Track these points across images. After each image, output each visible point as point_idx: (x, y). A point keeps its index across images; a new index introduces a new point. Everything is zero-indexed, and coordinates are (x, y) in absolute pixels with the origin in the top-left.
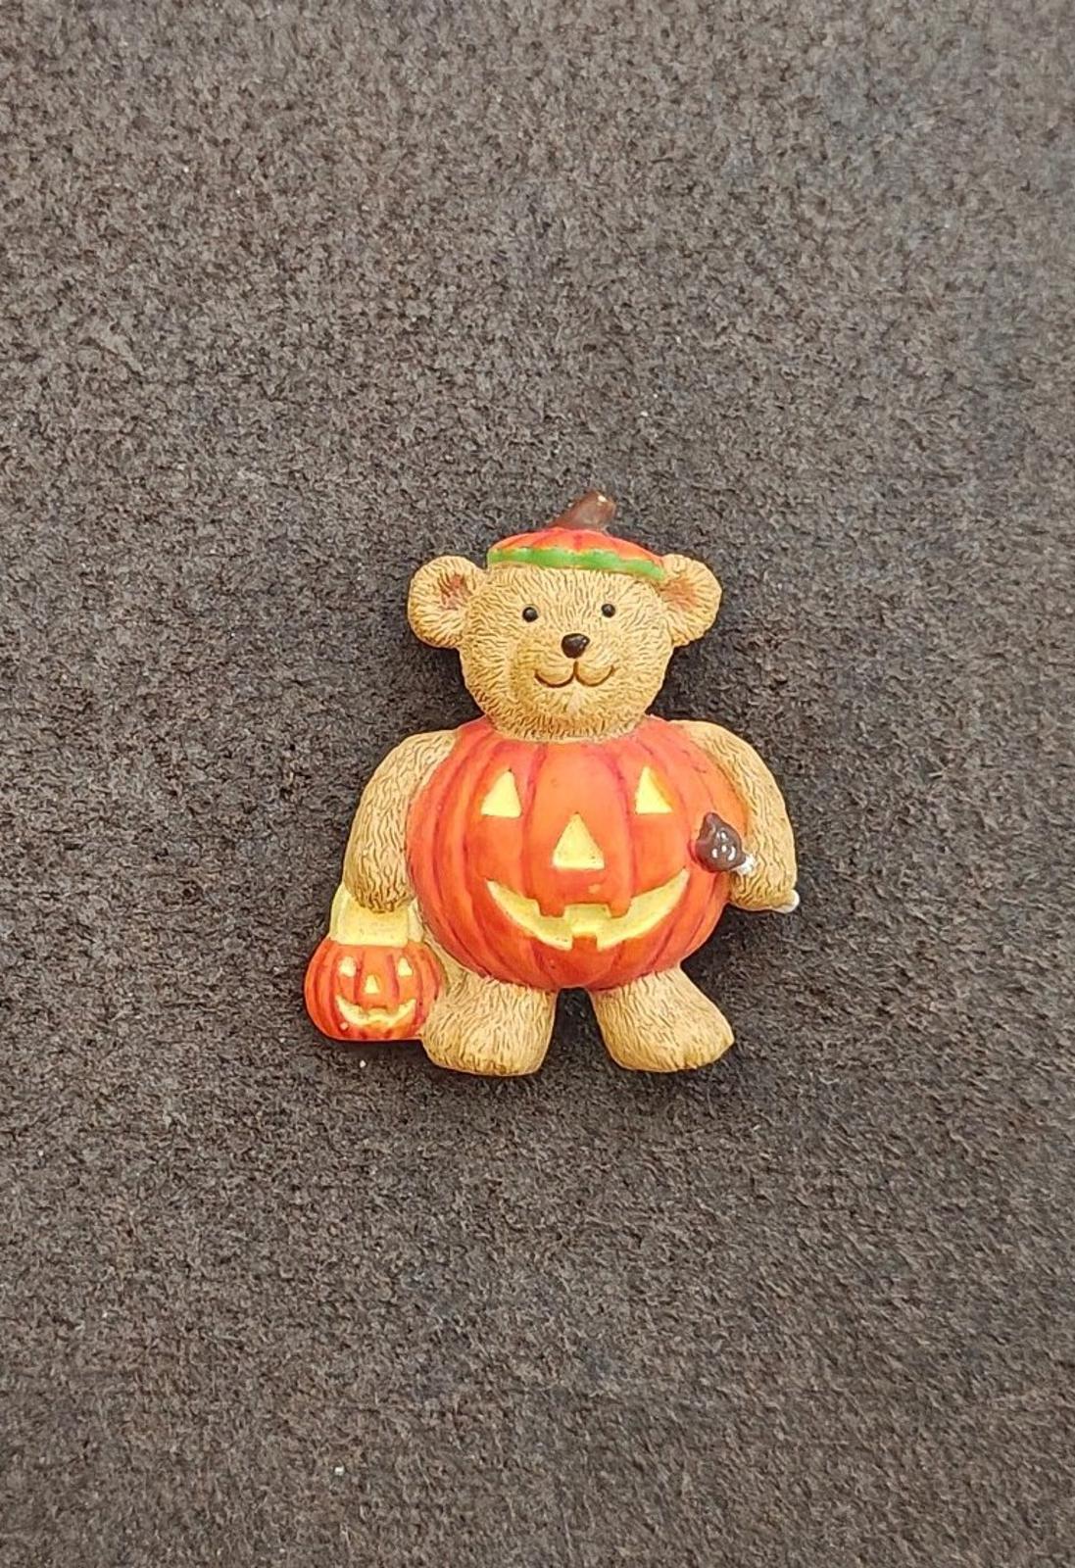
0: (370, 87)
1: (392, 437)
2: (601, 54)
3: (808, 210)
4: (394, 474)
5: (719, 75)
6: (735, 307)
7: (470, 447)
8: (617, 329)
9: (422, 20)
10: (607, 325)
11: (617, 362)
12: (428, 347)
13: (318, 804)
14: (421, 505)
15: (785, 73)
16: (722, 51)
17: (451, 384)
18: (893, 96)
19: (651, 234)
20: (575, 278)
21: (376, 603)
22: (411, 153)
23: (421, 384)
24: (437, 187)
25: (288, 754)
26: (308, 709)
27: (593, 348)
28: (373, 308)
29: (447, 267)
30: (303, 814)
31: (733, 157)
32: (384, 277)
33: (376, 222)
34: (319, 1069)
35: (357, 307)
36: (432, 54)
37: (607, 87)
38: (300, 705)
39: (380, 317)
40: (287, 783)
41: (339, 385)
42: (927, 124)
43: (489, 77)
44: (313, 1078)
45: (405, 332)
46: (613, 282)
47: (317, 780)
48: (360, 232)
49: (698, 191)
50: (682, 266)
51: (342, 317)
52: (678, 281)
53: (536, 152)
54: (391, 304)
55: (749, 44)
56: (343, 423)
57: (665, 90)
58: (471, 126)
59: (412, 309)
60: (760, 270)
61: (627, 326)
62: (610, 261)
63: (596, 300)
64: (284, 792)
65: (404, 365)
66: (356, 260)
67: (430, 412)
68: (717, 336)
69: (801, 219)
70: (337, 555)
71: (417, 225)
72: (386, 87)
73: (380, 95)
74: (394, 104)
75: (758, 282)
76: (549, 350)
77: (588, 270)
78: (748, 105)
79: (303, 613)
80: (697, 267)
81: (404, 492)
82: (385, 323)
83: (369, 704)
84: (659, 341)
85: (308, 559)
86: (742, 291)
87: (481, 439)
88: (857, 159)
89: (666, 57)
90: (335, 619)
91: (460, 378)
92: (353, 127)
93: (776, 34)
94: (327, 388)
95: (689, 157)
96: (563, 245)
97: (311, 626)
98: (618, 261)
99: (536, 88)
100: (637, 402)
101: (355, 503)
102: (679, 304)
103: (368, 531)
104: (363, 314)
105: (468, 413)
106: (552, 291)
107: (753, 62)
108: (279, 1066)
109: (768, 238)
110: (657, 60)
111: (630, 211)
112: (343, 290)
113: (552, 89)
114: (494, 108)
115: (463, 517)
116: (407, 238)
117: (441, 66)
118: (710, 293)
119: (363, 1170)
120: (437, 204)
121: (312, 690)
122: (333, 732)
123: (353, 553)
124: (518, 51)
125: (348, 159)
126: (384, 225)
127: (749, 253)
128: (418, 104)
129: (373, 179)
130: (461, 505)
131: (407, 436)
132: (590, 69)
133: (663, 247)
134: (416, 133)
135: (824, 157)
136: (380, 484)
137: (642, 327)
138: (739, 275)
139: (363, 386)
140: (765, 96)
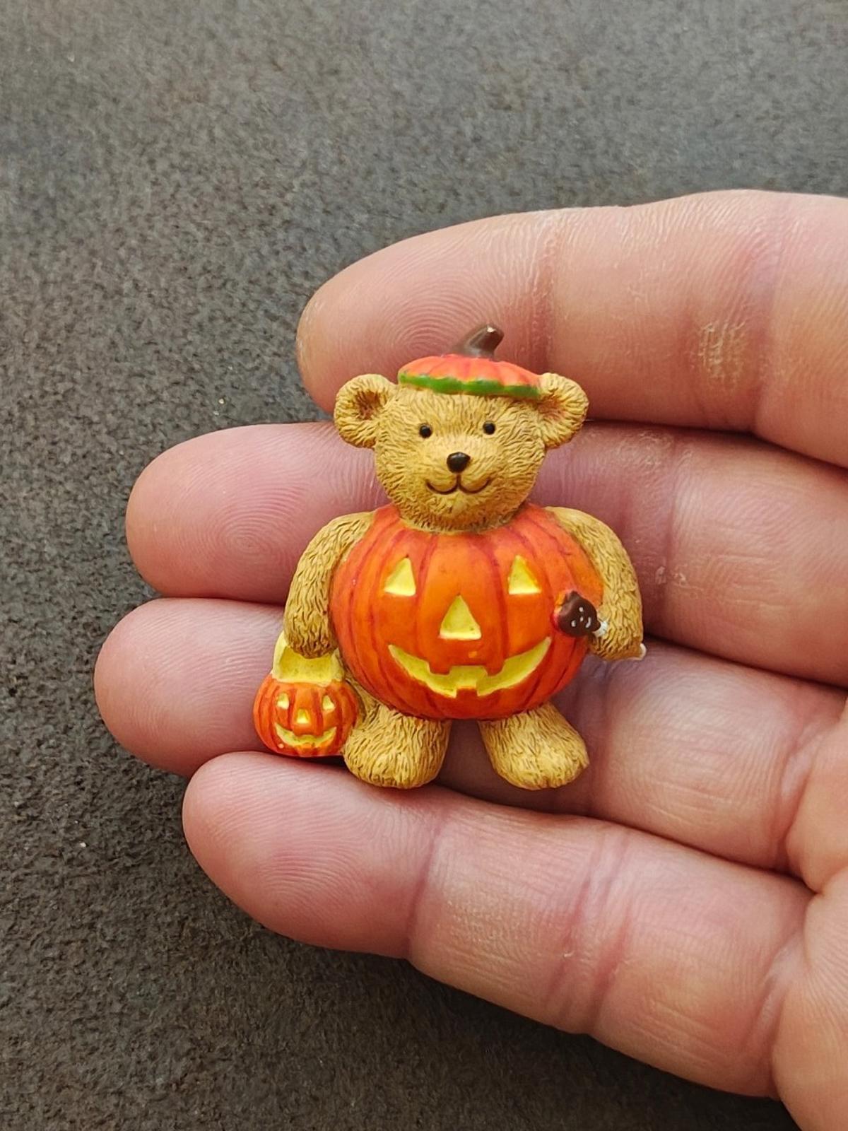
0: (21, 275)
1: (57, 463)
2: (159, 225)
3: (297, 280)
4: (60, 483)
5: (231, 221)
6: (262, 341)
7: (107, 456)
8: (192, 370)
9: (48, 233)
10: (184, 369)
11: (193, 386)
12: (74, 407)
13: (33, 693)
14: (81, 497)
15: (272, 209)
16: (233, 207)
17: (91, 423)
18: (339, 208)
19: (205, 312)
20: (160, 347)
21: (58, 562)
22: (49, 303)
23: (72, 429)
24: (68, 318)
25: (11, 666)
26: (22, 636)
27: (177, 383)
28: (36, 393)
29: (80, 359)
30: (25, 702)
31: (248, 262)
32: (42, 375)
33: (33, 345)
34: (54, 864)
35: (26, 395)
36: (56, 249)
37: (164, 242)
38: (16, 634)
39: (42, 397)
40: (12, 686)
41: (20, 439)
42: (364, 217)
43: (93, 253)
44: (51, 870)
45: (58, 402)
46: (185, 345)
47: (31, 679)
48: (24, 354)
49: (229, 286)
50: (227, 327)
51: (19, 403)
52: (225, 335)
53: (127, 286)
54: (47, 389)
55: (247, 200)
56: (26, 461)
57: (200, 235)
58: (85, 282)
59: (61, 388)
60: (274, 318)
61: (197, 366)
62: (181, 334)
63: (177, 357)
64: (12, 692)
65: (61, 421)
66: (23, 368)
67: (80, 442)
68: (254, 360)
69: (294, 285)
70: (30, 538)
71: (59, 341)
72: (31, 273)
73: (27, 278)
74: (37, 280)
75: (275, 325)
76: (151, 392)
77: (167, 341)
78: (252, 233)
79: (13, 579)
80: (234, 326)
81: (68, 492)
82: (45, 400)
83: (60, 624)
84: (219, 371)
85: (12, 545)
86: (265, 333)
87: (113, 449)
88: (324, 246)
89: (198, 219)
90: (32, 578)
91: (96, 419)
92: (14, 299)
93: (263, 192)
94: (12, 444)
95: (221, 268)
96: (151, 332)
97: (19, 585)
98: (185, 332)
99: (122, 252)
100: (210, 408)
101: (37, 505)
102: (228, 348)
103: (48, 520)
104: (31, 397)
105: (104, 438)
106: (148, 358)
107: (252, 209)
108: (26, 867)
109: (277, 301)
110: (193, 221)
111: (190, 304)
112: (19, 386)
113: (132, 250)
114: (98, 269)
115: (107, 498)
116: (53, 350)
117: (63, 254)
118: (246, 338)
119: (92, 926)
120: (69, 328)
121: (23, 624)
122: (39, 646)
123: (40, 536)
124: (108, 236)
125: (12, 316)
126: (38, 347)
127: (266, 311)
128: (51, 277)
129: (28, 323)
130: (106, 491)
131: (67, 459)
132: (153, 235)
133: (211, 319)
134: (52, 291)
135: (304, 249)
136: (53, 492)
137: (206, 366)
138: (262, 323)
139: (36, 438)
140: (262, 225)
